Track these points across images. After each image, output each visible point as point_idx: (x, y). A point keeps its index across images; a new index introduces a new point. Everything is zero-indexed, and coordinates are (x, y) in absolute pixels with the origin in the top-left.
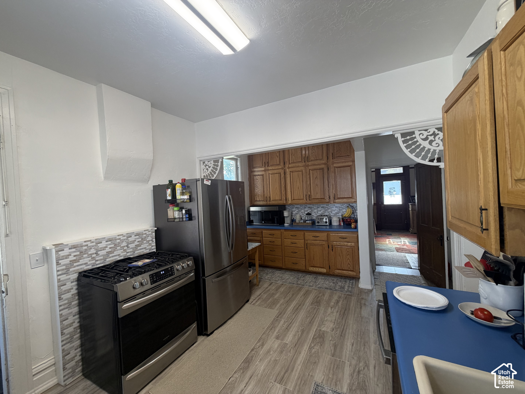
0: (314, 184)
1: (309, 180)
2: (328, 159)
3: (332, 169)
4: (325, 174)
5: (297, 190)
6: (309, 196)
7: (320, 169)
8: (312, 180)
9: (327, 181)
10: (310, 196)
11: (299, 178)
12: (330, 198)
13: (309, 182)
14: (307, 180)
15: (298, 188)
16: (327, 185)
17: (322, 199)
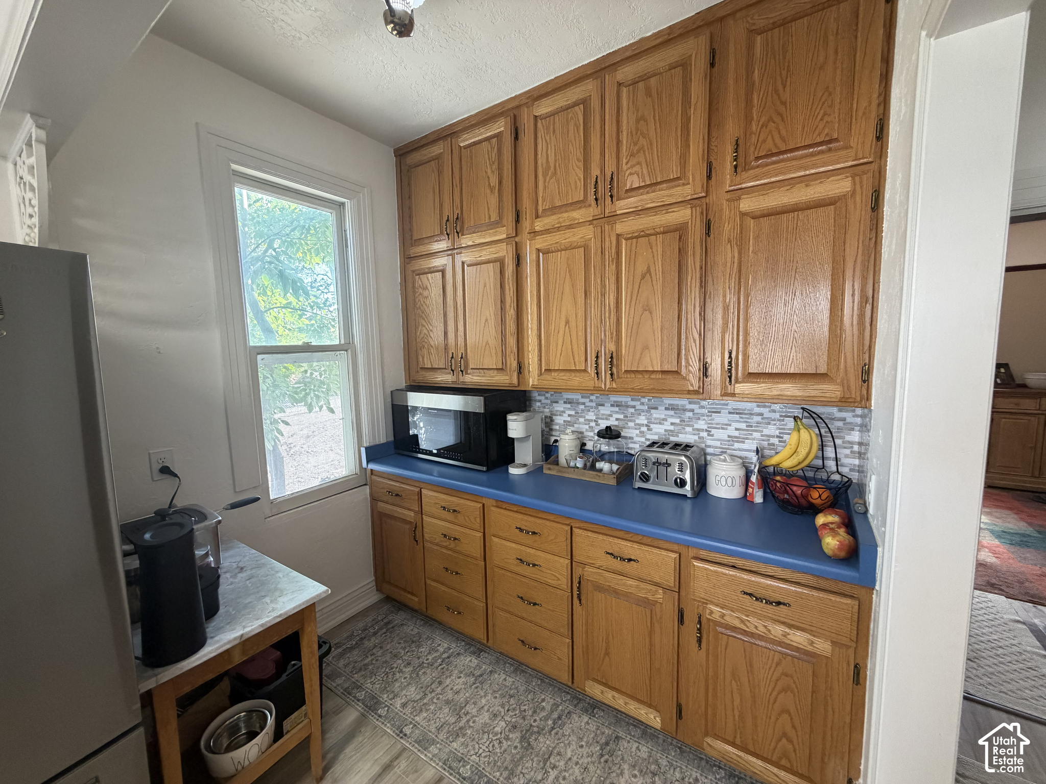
0: (633, 303)
1: (613, 287)
2: (709, 177)
3: (726, 228)
4: (690, 252)
5: (561, 332)
6: (612, 358)
7: (664, 233)
8: (627, 288)
9: (697, 289)
10: (613, 360)
11: (570, 276)
12: (709, 373)
13: (612, 297)
14: (604, 286)
15: (567, 322)
16: (698, 309)
17: (670, 377)
